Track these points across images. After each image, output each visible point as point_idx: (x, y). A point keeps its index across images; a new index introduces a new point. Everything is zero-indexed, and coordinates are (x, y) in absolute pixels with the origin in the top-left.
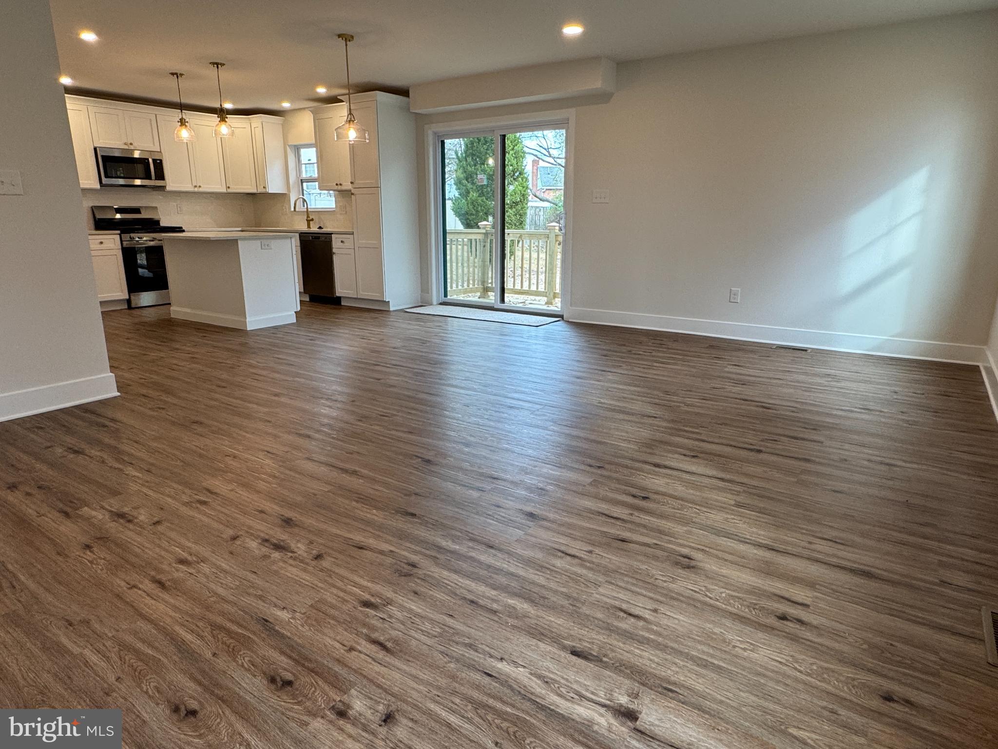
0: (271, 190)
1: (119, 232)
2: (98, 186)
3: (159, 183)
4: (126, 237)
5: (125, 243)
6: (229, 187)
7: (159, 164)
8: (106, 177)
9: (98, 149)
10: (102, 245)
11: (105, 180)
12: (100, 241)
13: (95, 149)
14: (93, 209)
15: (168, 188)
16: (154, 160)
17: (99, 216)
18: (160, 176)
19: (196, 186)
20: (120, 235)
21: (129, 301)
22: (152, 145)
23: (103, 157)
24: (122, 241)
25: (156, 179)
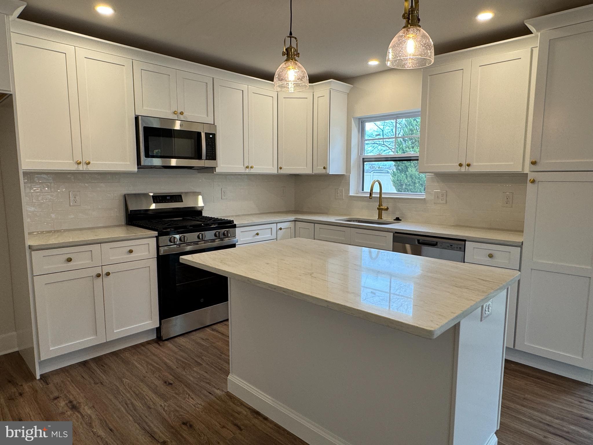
0: (333, 170)
1: (156, 233)
2: (135, 169)
3: (208, 163)
4: (164, 239)
5: (162, 250)
6: (281, 168)
7: (212, 140)
8: (147, 155)
9: (140, 118)
10: (132, 255)
11: (145, 161)
12: (129, 249)
13: (137, 118)
14: (126, 198)
15: (218, 170)
16: (207, 135)
17: (133, 207)
18: (212, 155)
19: (247, 167)
20: (157, 237)
21: (158, 330)
22: (205, 116)
23: (146, 129)
24: (158, 247)
25: (206, 159)
